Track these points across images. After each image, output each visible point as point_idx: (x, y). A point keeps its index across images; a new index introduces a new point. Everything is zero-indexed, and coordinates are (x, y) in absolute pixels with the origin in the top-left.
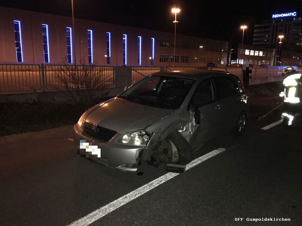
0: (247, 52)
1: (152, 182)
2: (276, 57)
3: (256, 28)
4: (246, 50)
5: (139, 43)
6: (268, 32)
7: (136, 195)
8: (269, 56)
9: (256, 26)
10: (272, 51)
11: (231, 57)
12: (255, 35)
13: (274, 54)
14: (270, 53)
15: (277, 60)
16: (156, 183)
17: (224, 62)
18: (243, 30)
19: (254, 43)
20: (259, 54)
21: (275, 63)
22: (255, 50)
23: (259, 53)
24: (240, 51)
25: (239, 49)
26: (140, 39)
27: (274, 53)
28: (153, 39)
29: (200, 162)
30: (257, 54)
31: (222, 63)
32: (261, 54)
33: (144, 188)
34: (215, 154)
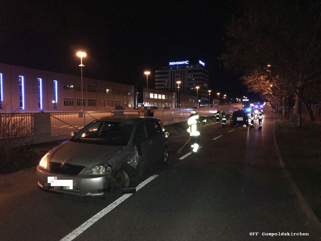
0: (151, 96)
1: (115, 201)
2: (176, 100)
3: (158, 74)
4: (151, 94)
5: (39, 85)
6: (168, 77)
7: (108, 210)
8: (171, 99)
9: (156, 71)
10: (172, 95)
11: (137, 101)
12: (156, 80)
13: (174, 98)
14: (171, 96)
15: (177, 103)
16: (118, 202)
17: (131, 105)
18: (146, 75)
19: (156, 87)
20: (162, 98)
21: (176, 105)
22: (158, 93)
23: (162, 96)
24: (145, 95)
25: (144, 93)
26: (39, 81)
27: (174, 96)
28: (55, 82)
29: (144, 185)
30: (160, 97)
31: (130, 106)
32: (164, 97)
33: (112, 205)
34: (152, 179)
